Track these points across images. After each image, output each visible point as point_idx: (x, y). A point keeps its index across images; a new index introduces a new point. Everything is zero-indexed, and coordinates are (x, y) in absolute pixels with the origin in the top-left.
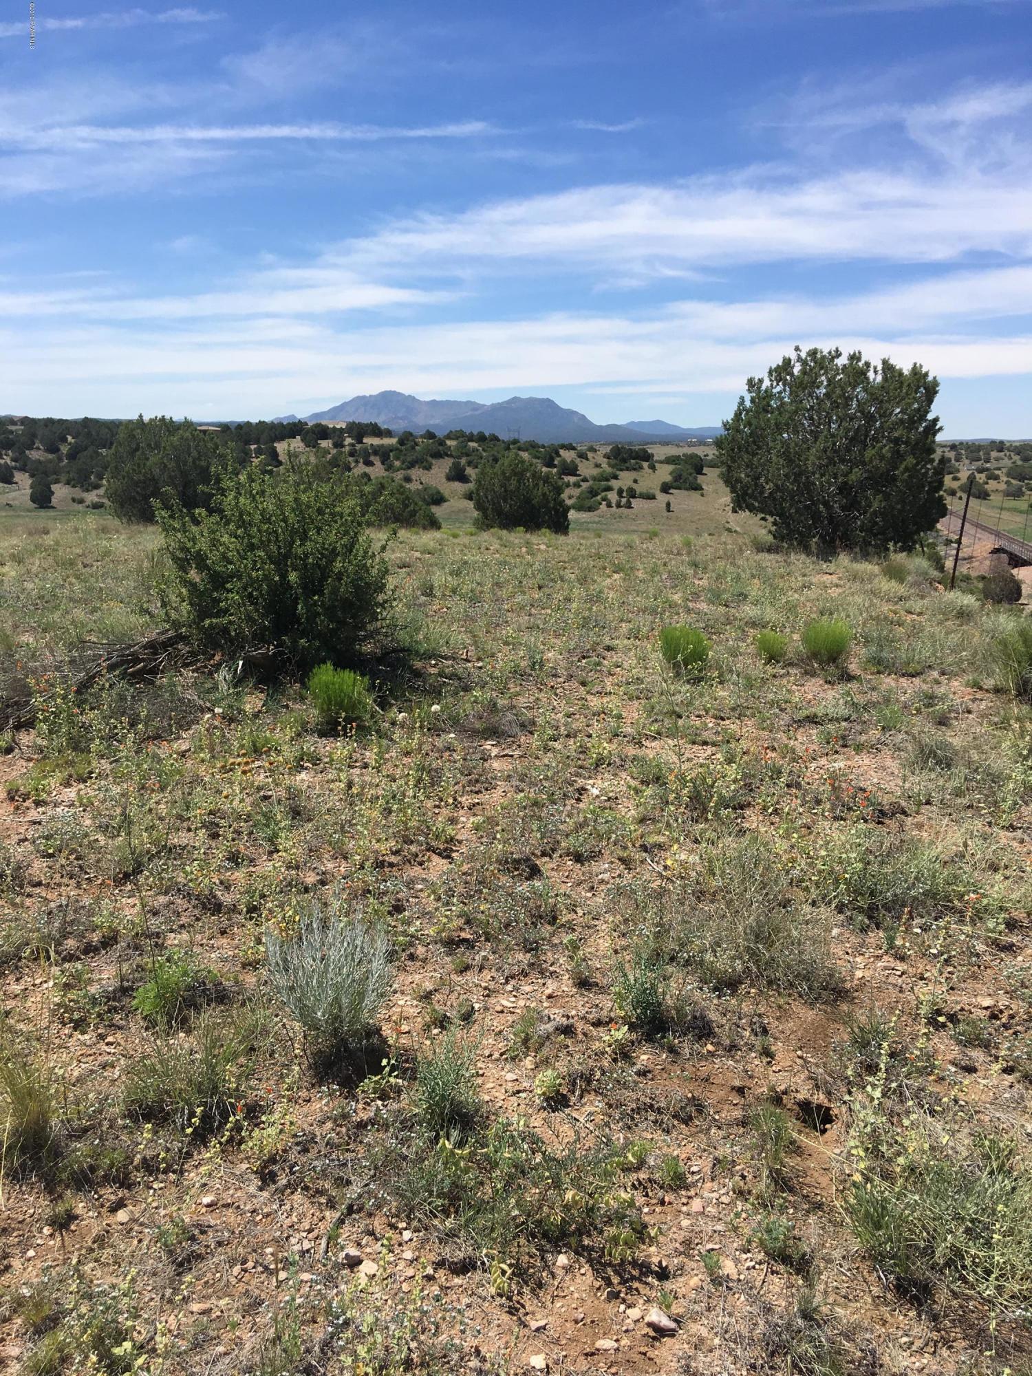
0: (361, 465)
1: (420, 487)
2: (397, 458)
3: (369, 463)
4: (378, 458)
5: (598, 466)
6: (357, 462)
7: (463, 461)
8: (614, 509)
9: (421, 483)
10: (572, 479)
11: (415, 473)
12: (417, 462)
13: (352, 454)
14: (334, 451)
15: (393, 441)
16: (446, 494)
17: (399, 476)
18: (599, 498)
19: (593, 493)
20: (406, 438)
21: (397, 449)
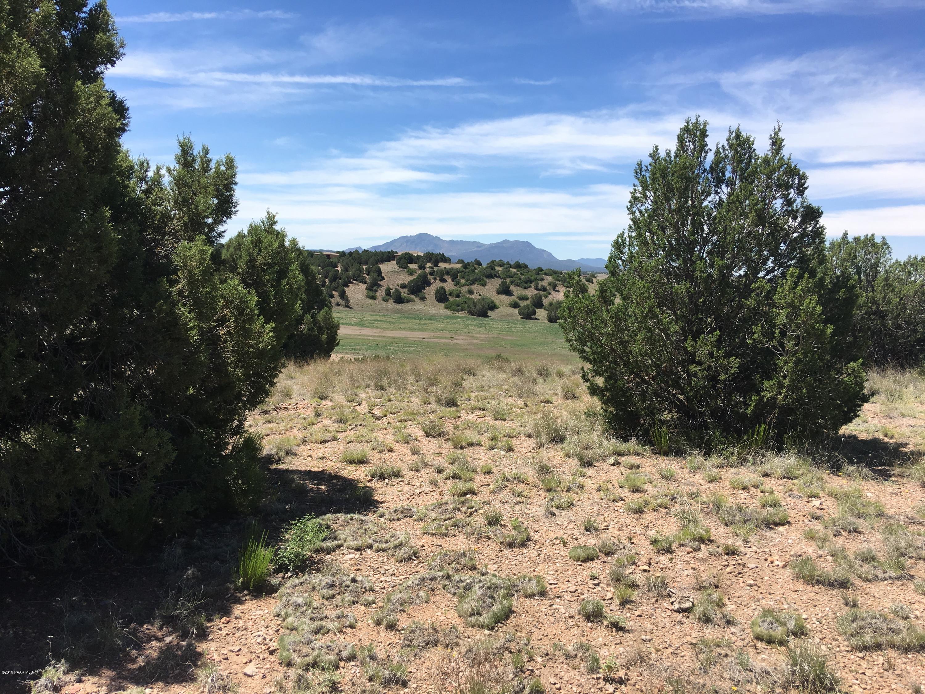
0: (438, 281)
1: (480, 298)
2: (463, 278)
3: (443, 280)
4: (449, 277)
6: (435, 279)
7: (508, 280)
9: (481, 295)
11: (476, 288)
12: (476, 281)
13: (431, 274)
14: (419, 272)
15: (459, 266)
16: (498, 303)
17: (465, 289)
20: (467, 265)
21: (462, 271)
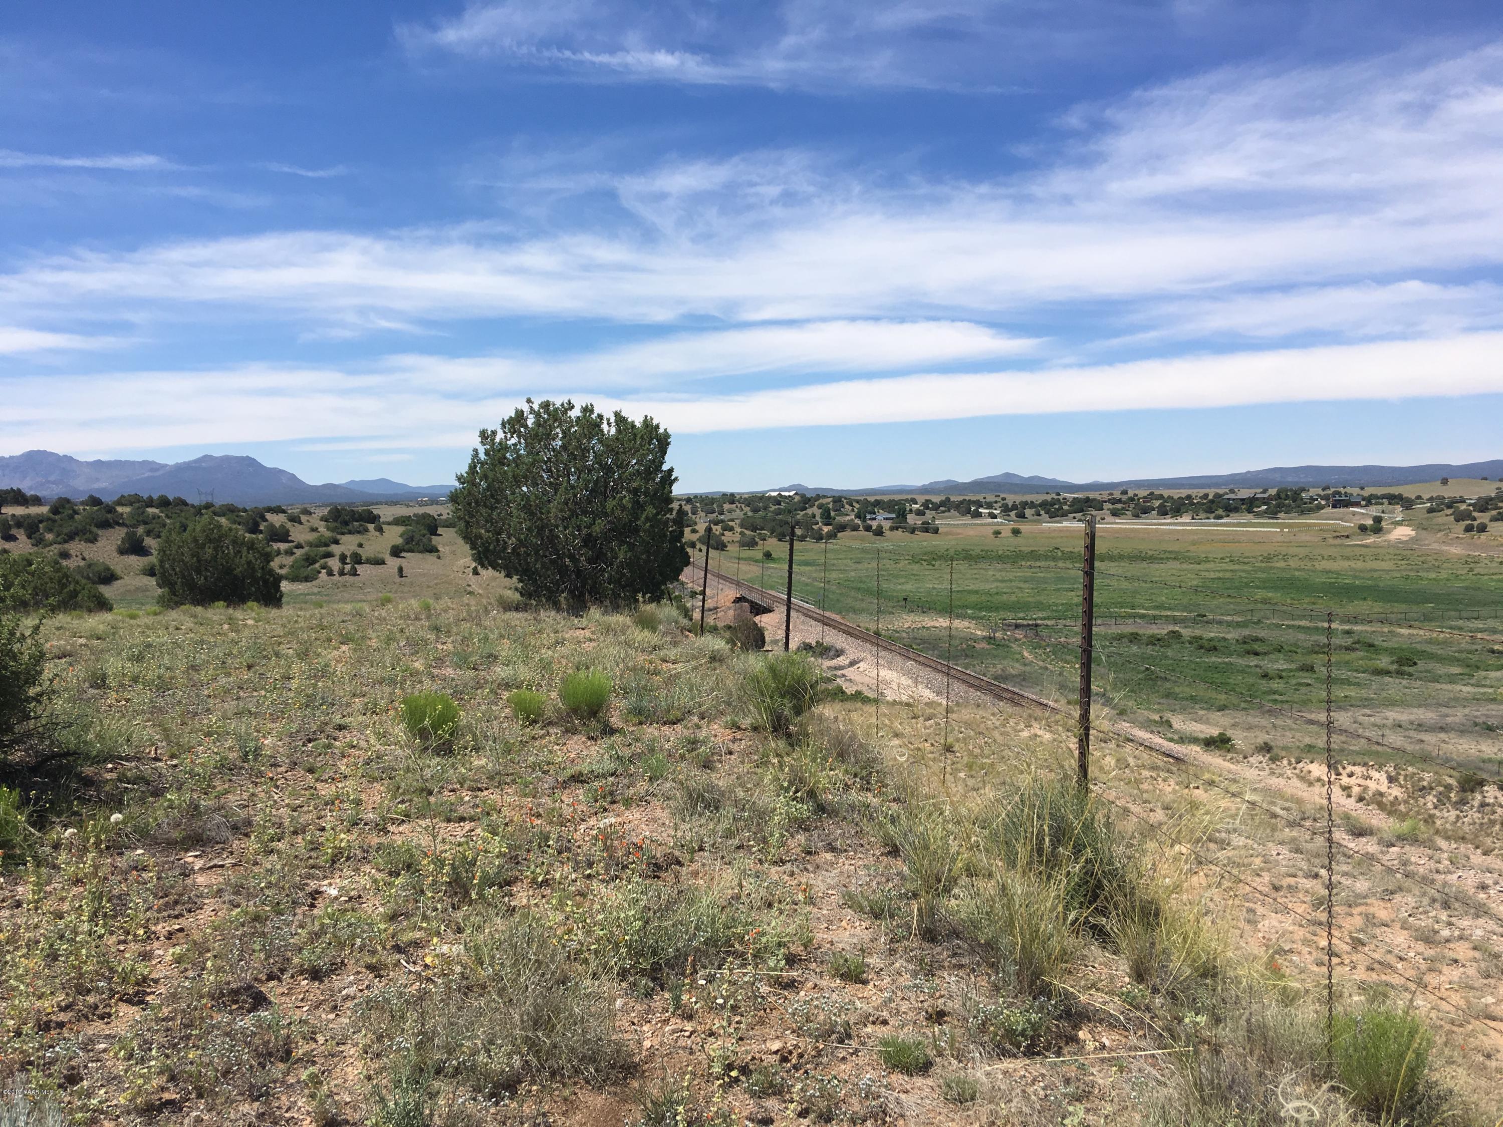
1: (82, 563)
2: (50, 530)
3: (8, 538)
4: (22, 531)
5: (314, 530)
7: (140, 530)
8: (337, 577)
9: (84, 559)
10: (283, 546)
11: (75, 547)
12: (76, 534)
15: (44, 510)
16: (118, 569)
17: (52, 551)
18: (317, 565)
19: (310, 560)
20: (61, 506)
21: (49, 519)
